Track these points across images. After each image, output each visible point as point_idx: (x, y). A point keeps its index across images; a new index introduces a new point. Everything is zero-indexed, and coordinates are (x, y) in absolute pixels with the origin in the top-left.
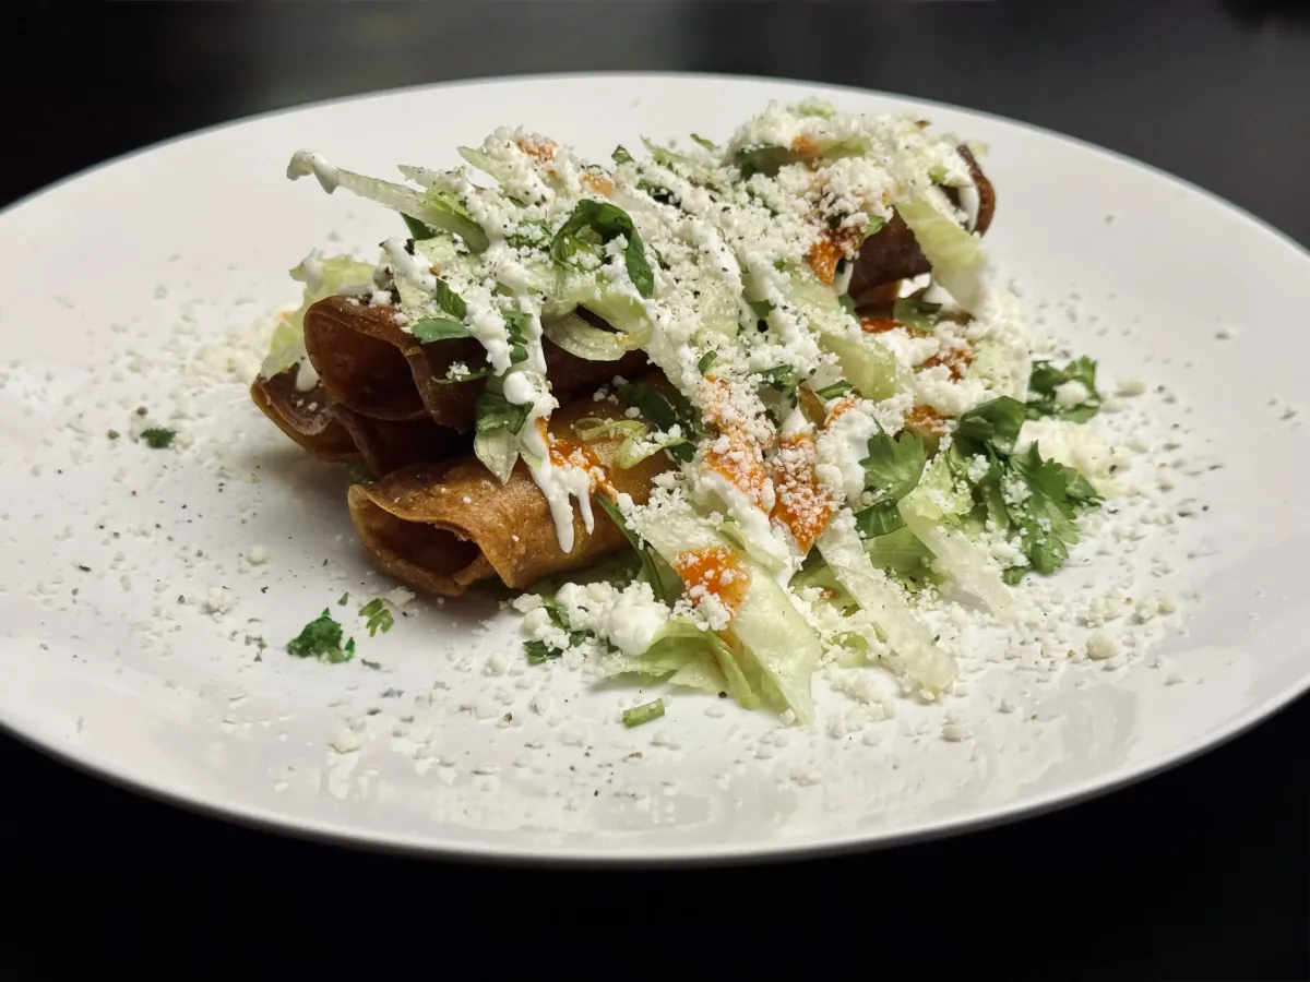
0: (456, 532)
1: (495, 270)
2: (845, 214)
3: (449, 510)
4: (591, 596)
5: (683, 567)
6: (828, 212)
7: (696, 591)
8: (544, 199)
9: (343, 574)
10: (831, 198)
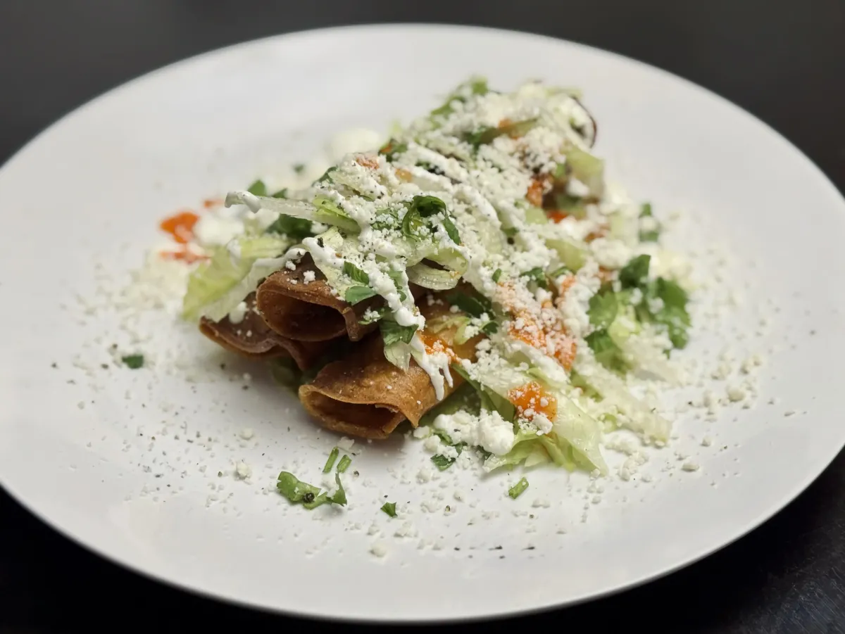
1: (374, 248)
2: (542, 165)
3: (381, 395)
4: (457, 421)
5: (515, 399)
6: (532, 165)
7: (528, 412)
8: (382, 194)
9: (305, 436)
10: (532, 156)
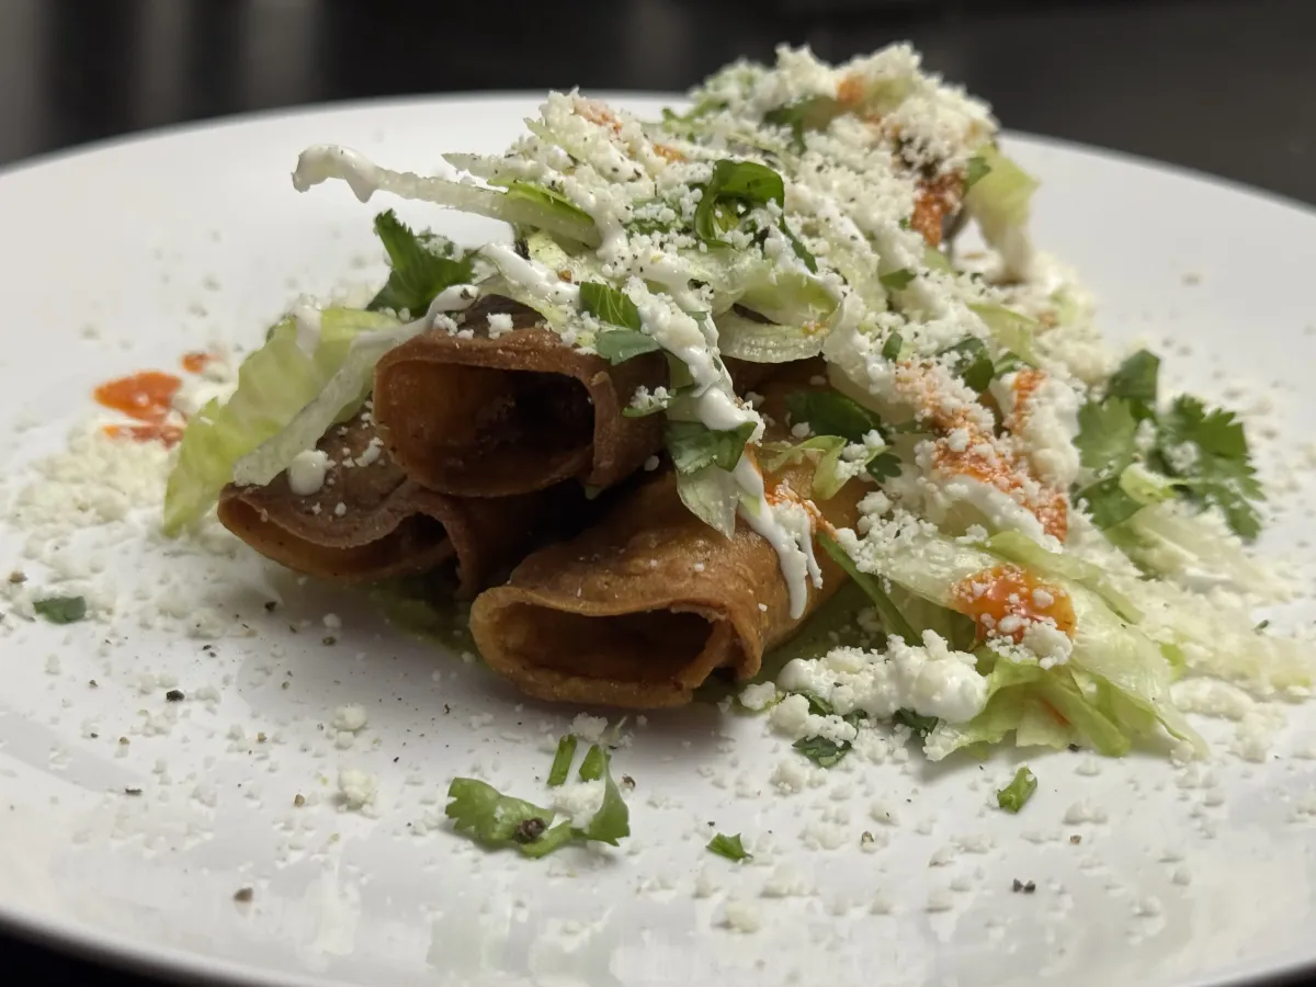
0: (700, 611)
1: (640, 263)
2: (938, 160)
3: (682, 585)
5: (970, 600)
6: (919, 159)
7: (1010, 623)
8: (639, 175)
9: (488, 717)
10: (918, 143)
